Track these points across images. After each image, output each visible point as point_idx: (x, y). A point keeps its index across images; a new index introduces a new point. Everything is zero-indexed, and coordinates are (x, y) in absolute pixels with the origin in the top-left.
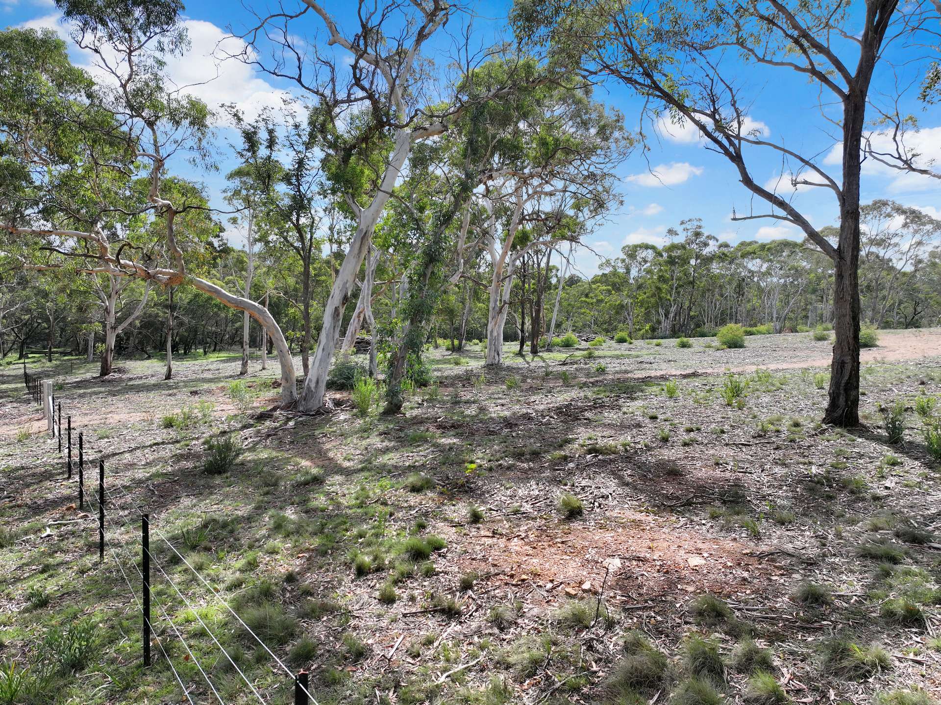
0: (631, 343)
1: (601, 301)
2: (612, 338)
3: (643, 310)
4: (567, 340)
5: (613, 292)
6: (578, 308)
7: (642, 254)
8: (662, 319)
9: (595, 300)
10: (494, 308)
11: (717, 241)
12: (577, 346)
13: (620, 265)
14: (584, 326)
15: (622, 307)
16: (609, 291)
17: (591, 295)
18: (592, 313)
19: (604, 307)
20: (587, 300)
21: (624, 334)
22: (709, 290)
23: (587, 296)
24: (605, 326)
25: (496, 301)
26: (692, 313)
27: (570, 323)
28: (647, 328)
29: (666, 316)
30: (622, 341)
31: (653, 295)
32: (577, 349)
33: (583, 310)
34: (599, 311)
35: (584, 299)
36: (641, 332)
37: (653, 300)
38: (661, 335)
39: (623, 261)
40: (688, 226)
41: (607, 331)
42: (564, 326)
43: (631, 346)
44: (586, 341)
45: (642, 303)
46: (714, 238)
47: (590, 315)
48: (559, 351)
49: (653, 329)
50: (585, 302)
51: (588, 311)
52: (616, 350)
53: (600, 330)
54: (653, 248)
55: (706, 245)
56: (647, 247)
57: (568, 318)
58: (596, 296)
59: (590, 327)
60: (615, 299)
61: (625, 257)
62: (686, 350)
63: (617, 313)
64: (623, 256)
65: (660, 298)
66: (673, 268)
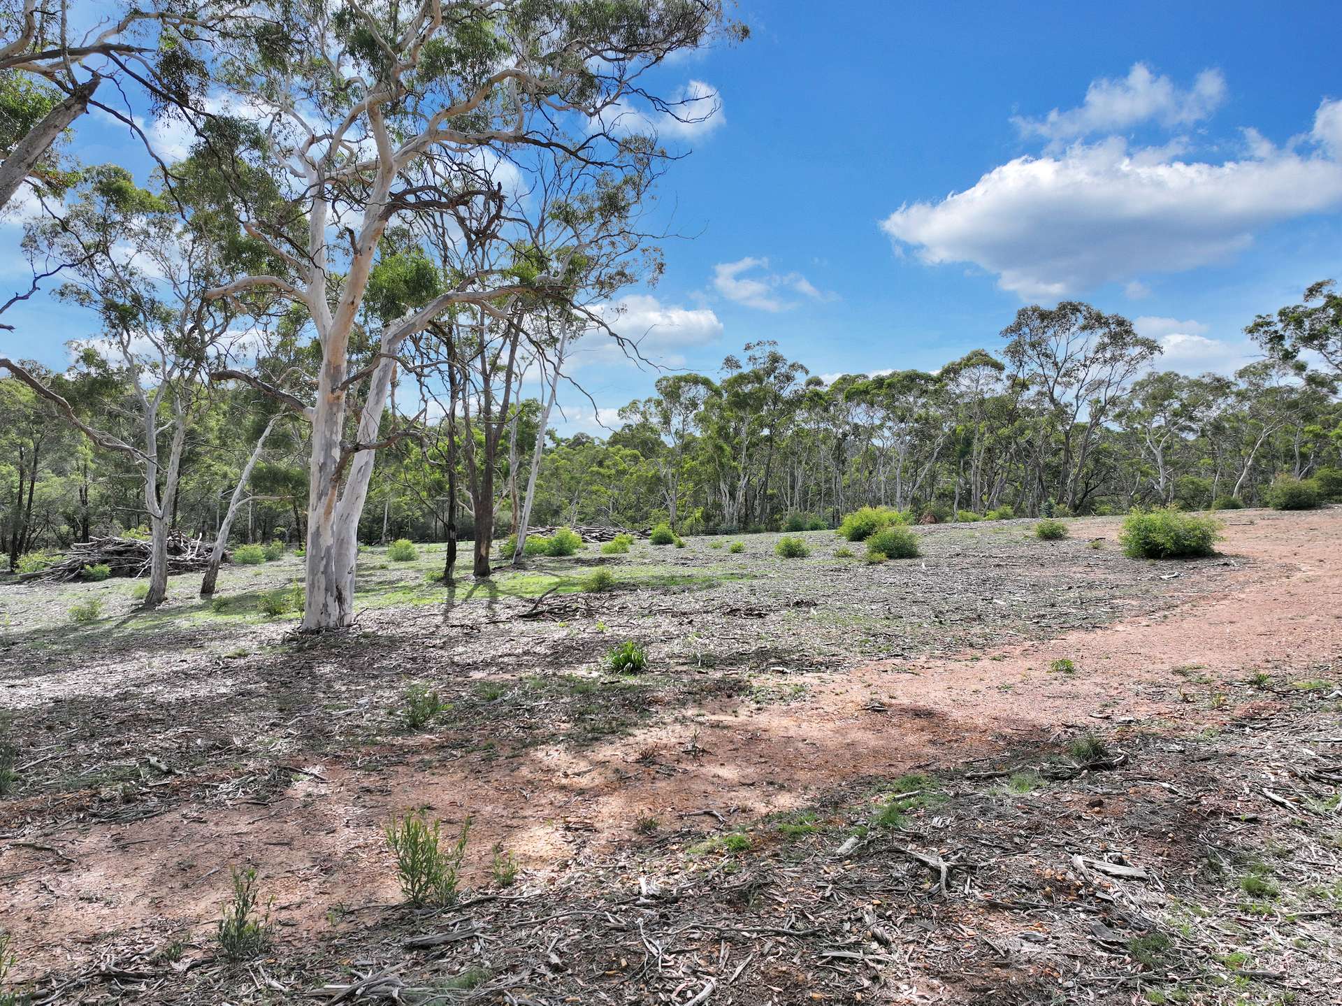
0: (681, 546)
1: (624, 472)
2: (644, 534)
3: (691, 485)
4: (560, 542)
5: (642, 459)
6: (588, 483)
7: (689, 392)
8: (726, 501)
9: (613, 471)
10: (322, 468)
11: (807, 372)
12: (579, 554)
13: (653, 409)
14: (599, 512)
15: (658, 480)
16: (635, 458)
17: (607, 462)
18: (609, 492)
19: (628, 480)
20: (601, 470)
21: (662, 528)
22: (793, 453)
23: (600, 464)
24: (630, 513)
25: (328, 446)
26: (769, 492)
27: (574, 508)
28: (698, 515)
29: (732, 496)
30: (663, 540)
31: (710, 460)
32: (580, 561)
33: (595, 488)
34: (621, 490)
35: (595, 468)
36: (688, 522)
37: (710, 468)
38: (723, 526)
39: (659, 403)
40: (757, 352)
41: (634, 520)
42: (564, 513)
43: (683, 553)
44: (600, 539)
45: (691, 472)
46: (802, 367)
47: (607, 494)
48: (541, 568)
49: (707, 517)
50: (599, 473)
51: (603, 489)
52: (656, 563)
53: (622, 518)
54: (706, 383)
55: (789, 378)
56: (696, 381)
57: (571, 501)
58: (615, 464)
59: (606, 513)
60: (646, 469)
61: (661, 397)
62: (798, 562)
63: (651, 491)
64: (657, 395)
65: (722, 465)
66: (741, 414)
